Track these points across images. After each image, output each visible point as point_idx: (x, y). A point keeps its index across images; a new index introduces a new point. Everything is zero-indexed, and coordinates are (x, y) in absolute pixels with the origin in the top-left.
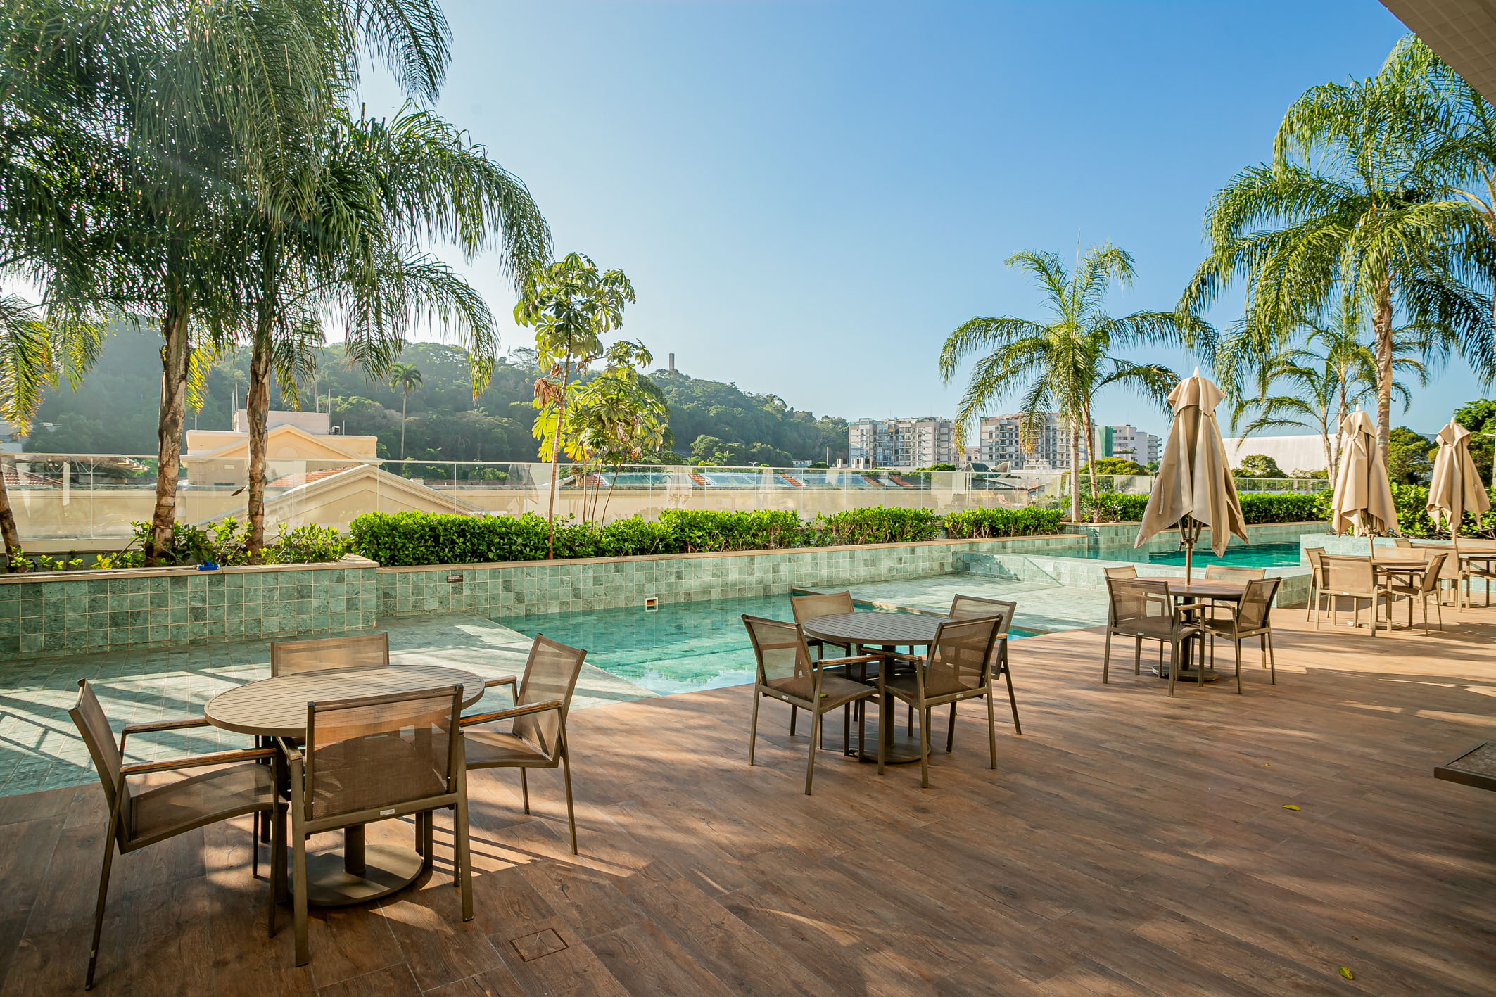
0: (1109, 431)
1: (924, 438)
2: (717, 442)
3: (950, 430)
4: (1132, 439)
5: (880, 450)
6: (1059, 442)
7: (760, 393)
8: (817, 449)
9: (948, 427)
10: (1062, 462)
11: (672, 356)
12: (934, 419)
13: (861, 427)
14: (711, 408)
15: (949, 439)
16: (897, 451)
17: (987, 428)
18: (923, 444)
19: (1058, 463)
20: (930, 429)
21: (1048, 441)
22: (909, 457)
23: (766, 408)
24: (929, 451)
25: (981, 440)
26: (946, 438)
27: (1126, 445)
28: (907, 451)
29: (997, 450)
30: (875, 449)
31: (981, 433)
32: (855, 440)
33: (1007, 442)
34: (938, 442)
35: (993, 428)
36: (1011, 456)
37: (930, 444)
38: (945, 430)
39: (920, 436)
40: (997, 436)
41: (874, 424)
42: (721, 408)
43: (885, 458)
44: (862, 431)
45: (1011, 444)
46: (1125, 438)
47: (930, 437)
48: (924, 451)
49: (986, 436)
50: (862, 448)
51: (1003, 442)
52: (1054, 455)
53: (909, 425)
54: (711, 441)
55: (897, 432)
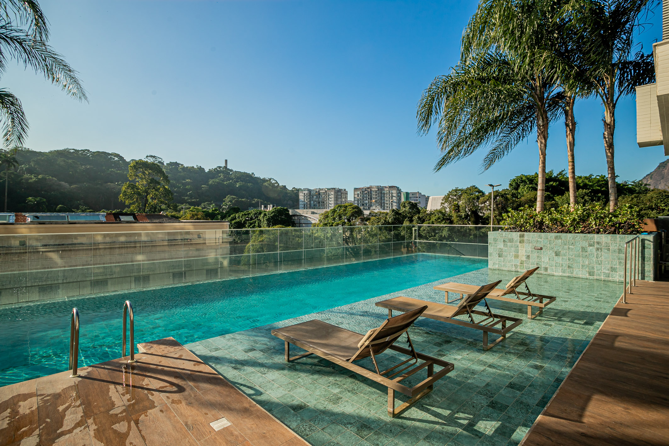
0: (407, 194)
1: (330, 197)
2: (235, 198)
3: (342, 193)
4: (420, 197)
5: (312, 202)
6: (386, 199)
7: (266, 177)
8: (285, 202)
9: (341, 192)
10: (387, 207)
11: (226, 161)
12: (335, 189)
13: (304, 192)
14: (238, 183)
15: (341, 197)
16: (319, 203)
17: (356, 193)
18: (330, 199)
19: (386, 207)
20: (333, 193)
21: (381, 199)
22: (324, 205)
23: (266, 184)
24: (332, 202)
25: (354, 197)
26: (340, 197)
27: (417, 200)
28: (324, 202)
29: (361, 202)
30: (310, 201)
31: (354, 194)
32: (301, 197)
33: (365, 198)
34: (336, 199)
35: (359, 192)
36: (366, 204)
37: (333, 199)
38: (340, 194)
39: (328, 196)
40: (360, 196)
41: (310, 191)
42: (242, 183)
43: (314, 205)
44: (304, 194)
45: (366, 200)
46: (417, 197)
47: (332, 196)
48: (330, 203)
49: (356, 196)
50: (304, 201)
51: (363, 198)
52: (384, 204)
53: (324, 191)
54: (232, 198)
55: (319, 194)
